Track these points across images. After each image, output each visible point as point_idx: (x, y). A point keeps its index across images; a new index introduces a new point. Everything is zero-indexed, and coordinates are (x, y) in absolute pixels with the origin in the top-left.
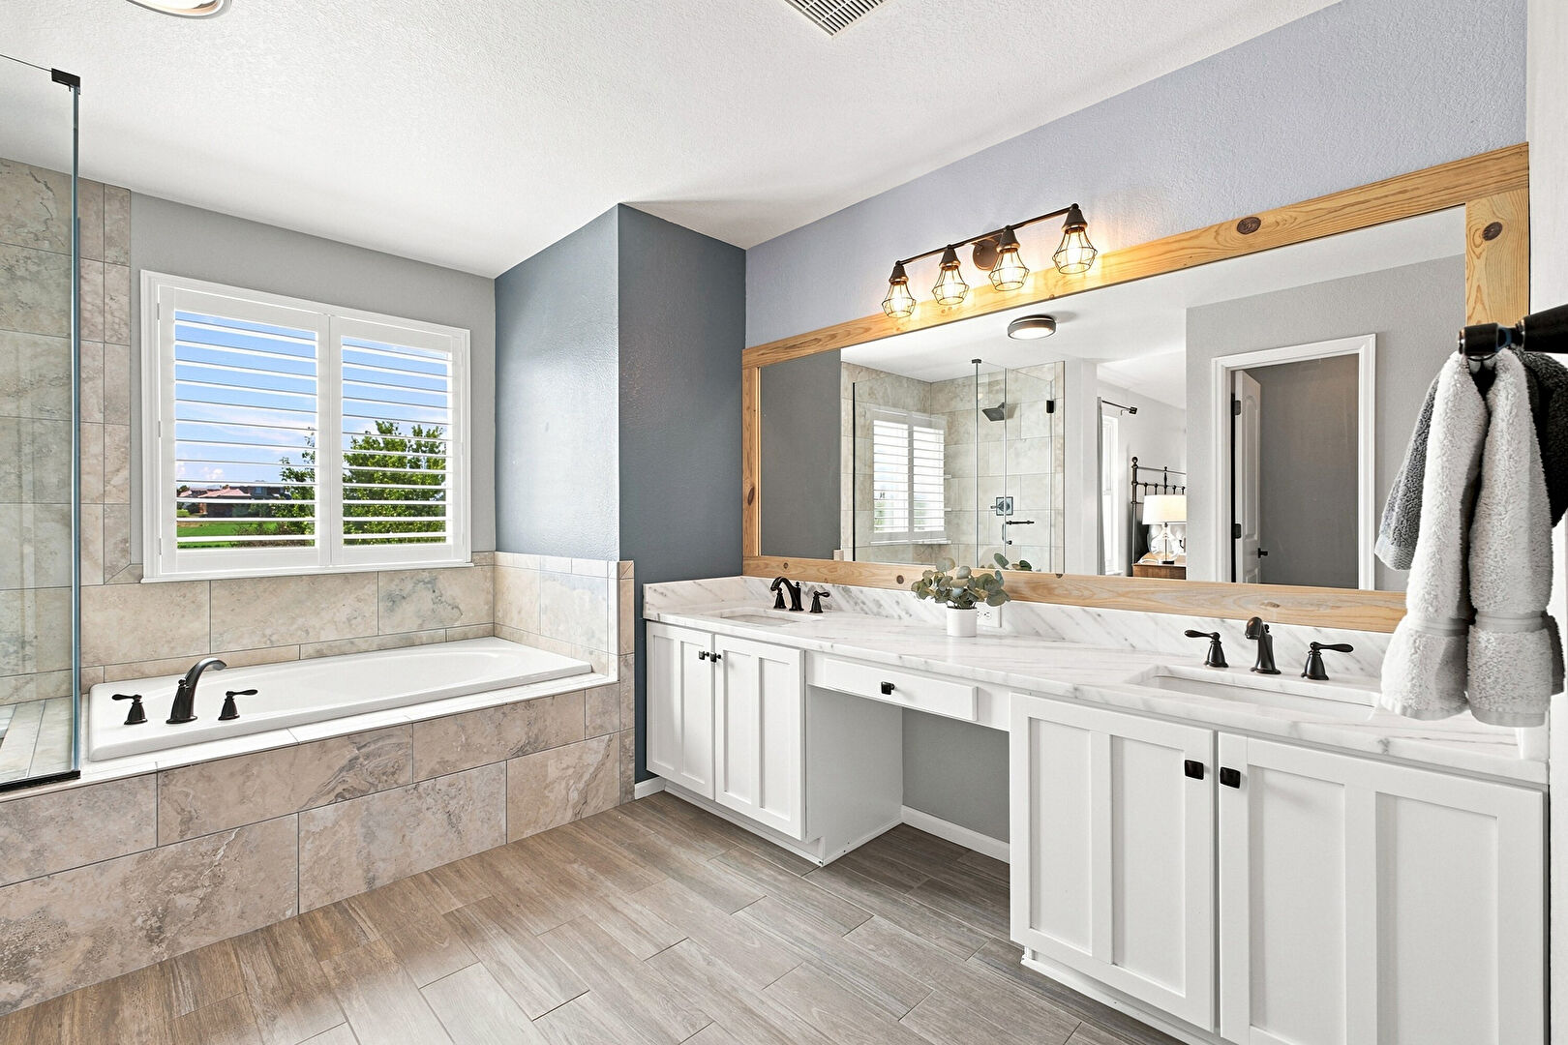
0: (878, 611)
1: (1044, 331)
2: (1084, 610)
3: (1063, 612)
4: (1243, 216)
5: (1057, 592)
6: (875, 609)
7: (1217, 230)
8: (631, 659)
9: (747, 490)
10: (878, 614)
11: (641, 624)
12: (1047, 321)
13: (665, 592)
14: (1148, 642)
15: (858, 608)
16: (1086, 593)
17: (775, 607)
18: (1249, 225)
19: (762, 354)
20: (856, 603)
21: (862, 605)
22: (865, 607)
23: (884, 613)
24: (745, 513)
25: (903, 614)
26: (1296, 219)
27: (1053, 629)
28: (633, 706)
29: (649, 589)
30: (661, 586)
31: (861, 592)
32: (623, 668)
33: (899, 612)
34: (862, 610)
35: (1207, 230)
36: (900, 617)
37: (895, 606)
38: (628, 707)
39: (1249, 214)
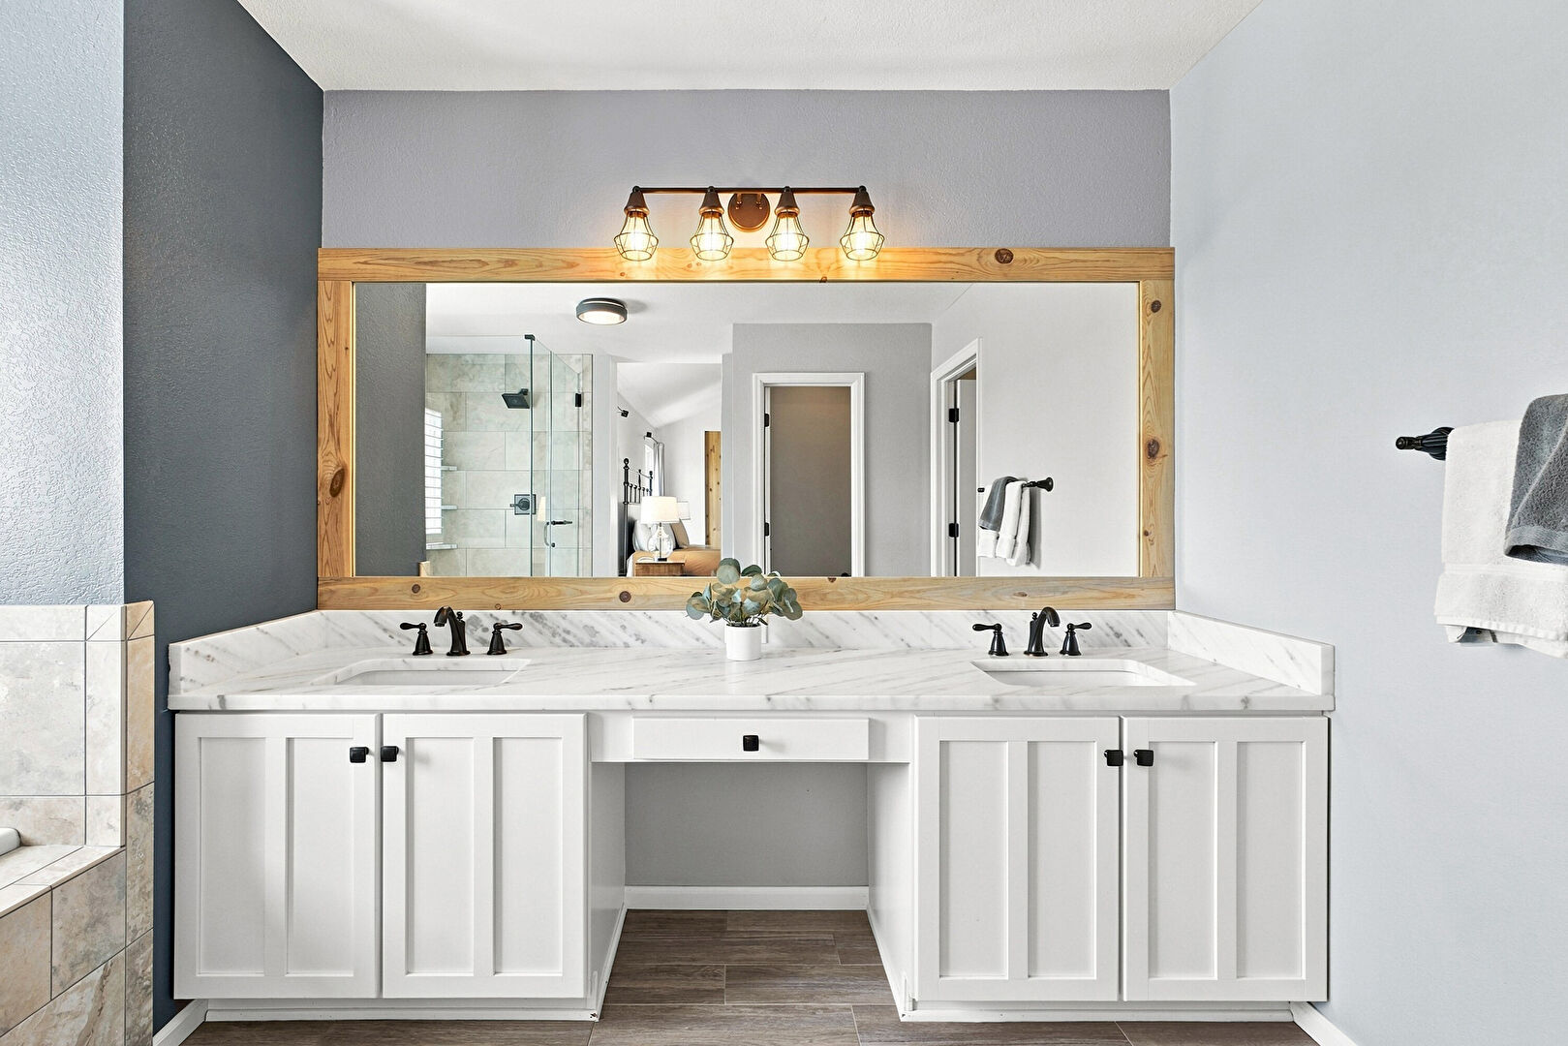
0: (593, 641)
1: (615, 317)
2: (862, 615)
3: (839, 618)
4: (1000, 247)
5: (829, 597)
6: (587, 639)
7: (981, 253)
8: (148, 795)
9: (327, 472)
10: (592, 644)
11: (167, 721)
12: (618, 307)
13: (213, 654)
14: (923, 640)
15: (558, 640)
16: (861, 596)
17: (416, 653)
18: (1004, 256)
19: (365, 263)
20: (554, 635)
21: (564, 635)
22: (569, 638)
23: (602, 643)
24: (325, 511)
25: (631, 641)
26: (1038, 261)
27: (827, 637)
28: (151, 887)
29: (184, 652)
30: (207, 644)
31: (564, 617)
32: (133, 817)
33: (626, 638)
34: (565, 640)
35: (971, 251)
36: (627, 645)
37: (619, 631)
38: (142, 893)
39: (1006, 247)
